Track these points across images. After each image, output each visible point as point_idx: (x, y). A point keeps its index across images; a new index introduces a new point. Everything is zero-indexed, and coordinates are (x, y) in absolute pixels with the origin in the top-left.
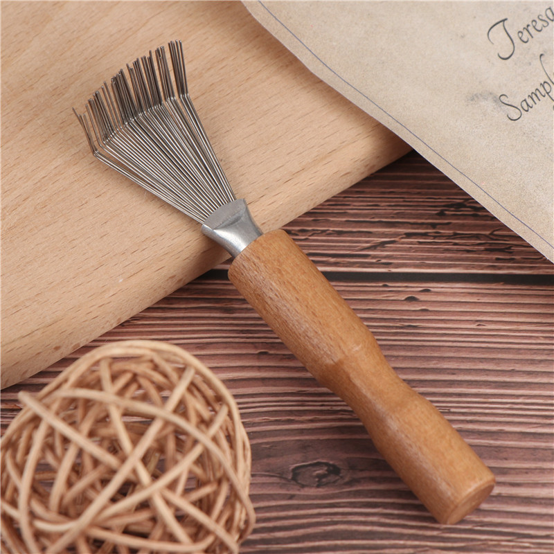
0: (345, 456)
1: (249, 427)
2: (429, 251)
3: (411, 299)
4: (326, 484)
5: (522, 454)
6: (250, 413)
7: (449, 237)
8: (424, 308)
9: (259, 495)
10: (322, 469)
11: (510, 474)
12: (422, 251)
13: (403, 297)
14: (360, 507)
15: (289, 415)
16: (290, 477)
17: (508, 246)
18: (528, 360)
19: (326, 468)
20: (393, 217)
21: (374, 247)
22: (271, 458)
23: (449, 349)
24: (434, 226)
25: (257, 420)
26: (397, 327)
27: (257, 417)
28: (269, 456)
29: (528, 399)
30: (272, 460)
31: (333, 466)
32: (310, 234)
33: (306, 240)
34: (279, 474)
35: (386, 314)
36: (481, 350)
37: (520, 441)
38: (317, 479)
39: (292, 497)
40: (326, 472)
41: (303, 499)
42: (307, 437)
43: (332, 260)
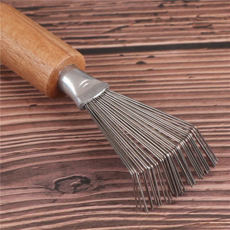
0: (94, 171)
1: (23, 156)
2: (153, 31)
3: (141, 63)
4: (80, 191)
5: (223, 161)
6: (24, 146)
7: (167, 21)
8: (150, 68)
9: (30, 201)
10: (77, 181)
11: (215, 175)
12: (148, 31)
13: (134, 62)
14: (105, 205)
15: (52, 146)
16: (53, 187)
17: (209, 24)
18: (226, 98)
19: (80, 180)
20: (126, 10)
21: (113, 31)
22: (39, 176)
23: (168, 94)
24: (156, 14)
25: (29, 150)
26: (130, 83)
27: (29, 148)
28: (38, 174)
29: (227, 124)
30: (40, 177)
31: (85, 178)
32: (67, 25)
33: (64, 29)
34: (45, 186)
35: (123, 74)
36: (192, 93)
37: (222, 153)
38: (73, 188)
39: (54, 201)
40: (80, 183)
41: (63, 202)
42: (66, 160)
43: (83, 41)
